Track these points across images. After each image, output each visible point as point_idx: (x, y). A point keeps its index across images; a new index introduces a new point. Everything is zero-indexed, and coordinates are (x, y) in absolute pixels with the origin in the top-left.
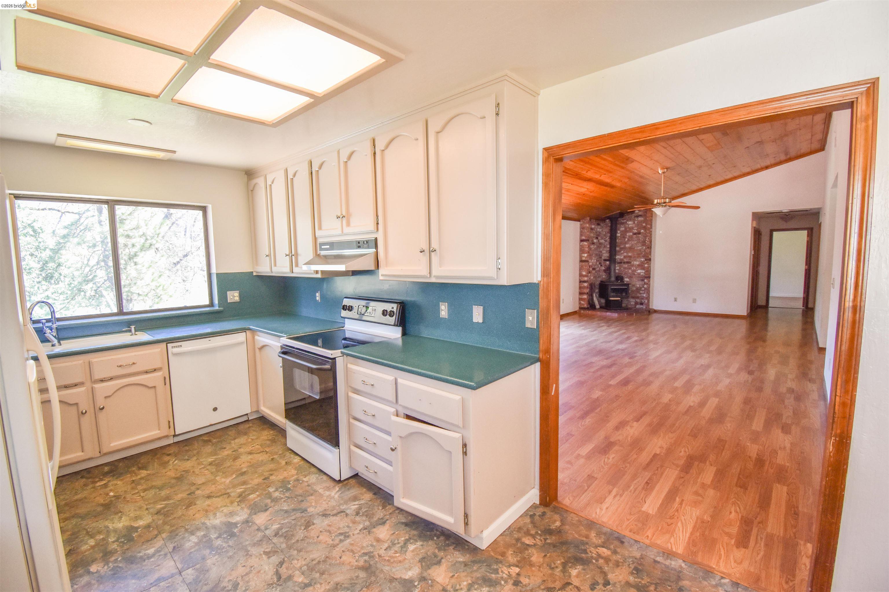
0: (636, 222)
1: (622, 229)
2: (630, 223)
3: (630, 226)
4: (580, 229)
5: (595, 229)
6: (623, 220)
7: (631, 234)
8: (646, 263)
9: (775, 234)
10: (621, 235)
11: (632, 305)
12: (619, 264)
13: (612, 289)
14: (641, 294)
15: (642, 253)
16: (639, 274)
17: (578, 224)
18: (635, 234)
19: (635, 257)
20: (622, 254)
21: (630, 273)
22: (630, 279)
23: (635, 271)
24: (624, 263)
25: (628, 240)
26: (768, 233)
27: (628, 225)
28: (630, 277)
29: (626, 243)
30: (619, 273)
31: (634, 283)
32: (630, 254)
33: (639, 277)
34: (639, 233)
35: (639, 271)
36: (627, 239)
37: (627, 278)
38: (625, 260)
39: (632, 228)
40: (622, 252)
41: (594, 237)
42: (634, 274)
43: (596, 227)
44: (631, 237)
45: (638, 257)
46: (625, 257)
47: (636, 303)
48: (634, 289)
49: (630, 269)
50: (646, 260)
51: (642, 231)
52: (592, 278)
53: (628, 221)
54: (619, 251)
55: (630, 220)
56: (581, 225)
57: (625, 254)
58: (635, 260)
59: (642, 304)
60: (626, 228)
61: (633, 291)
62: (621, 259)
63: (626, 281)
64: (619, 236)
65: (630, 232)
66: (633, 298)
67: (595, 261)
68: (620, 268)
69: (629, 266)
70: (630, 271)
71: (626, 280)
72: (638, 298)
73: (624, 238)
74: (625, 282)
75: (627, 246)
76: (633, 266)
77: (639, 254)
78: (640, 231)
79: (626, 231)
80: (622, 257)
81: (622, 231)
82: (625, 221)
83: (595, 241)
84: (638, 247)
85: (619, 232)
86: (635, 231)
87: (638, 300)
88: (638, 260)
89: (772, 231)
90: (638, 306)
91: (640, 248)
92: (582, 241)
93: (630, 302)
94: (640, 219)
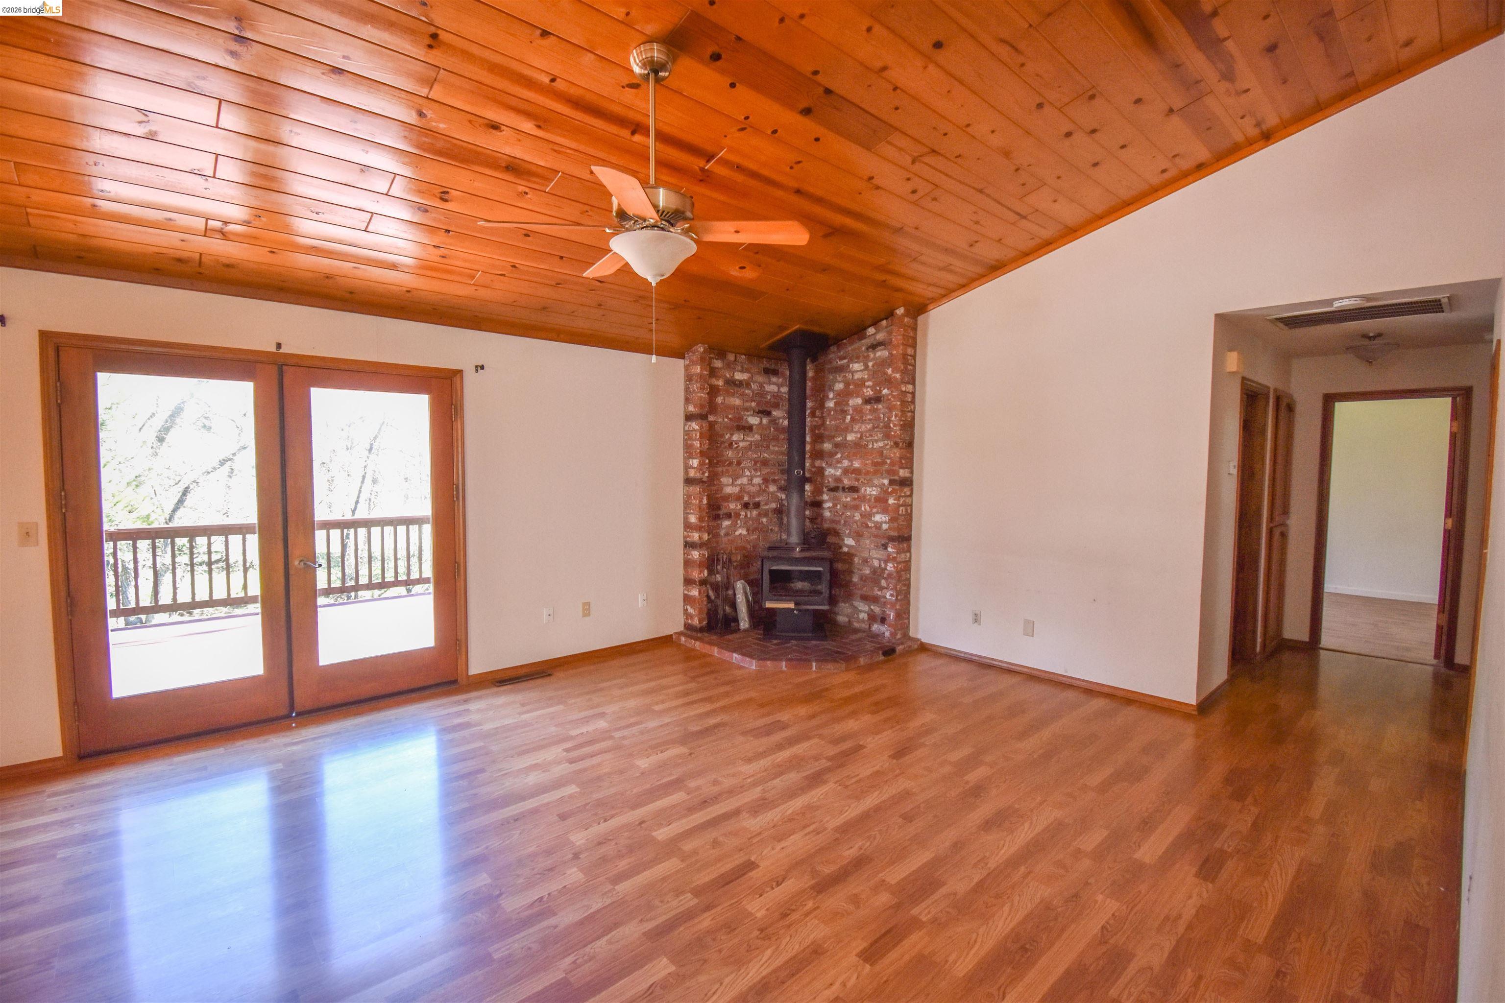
0: (870, 364)
1: (839, 386)
2: (856, 366)
3: (857, 376)
4: (685, 382)
5: (754, 386)
6: (841, 359)
7: (859, 401)
8: (892, 493)
9: (1341, 409)
10: (836, 404)
11: (863, 621)
12: (832, 493)
13: (772, 572)
14: (881, 588)
15: (884, 463)
16: (878, 526)
17: (680, 364)
18: (868, 401)
19: (867, 473)
20: (839, 462)
21: (856, 522)
22: (857, 541)
23: (868, 516)
24: (844, 489)
25: (852, 419)
26: (1319, 405)
27: (853, 373)
28: (858, 536)
29: (847, 430)
30: (833, 521)
31: (865, 555)
32: (856, 464)
33: (876, 536)
34: (878, 399)
35: (878, 518)
36: (849, 417)
37: (849, 536)
38: (846, 482)
39: (861, 383)
40: (839, 456)
41: (747, 409)
42: (867, 526)
43: (760, 379)
44: (858, 410)
45: (876, 473)
46: (846, 471)
47: (872, 618)
48: (867, 571)
49: (856, 508)
50: (891, 482)
51: (885, 392)
52: (742, 531)
53: (851, 360)
54: (832, 454)
55: (856, 358)
56: (687, 368)
57: (846, 463)
58: (870, 483)
59: (883, 620)
60: (847, 384)
61: (863, 579)
62: (838, 480)
63: (848, 546)
64: (829, 410)
65: (857, 397)
66: (865, 598)
67: (757, 481)
68: (835, 505)
69: (854, 499)
70: (857, 517)
71: (849, 541)
72: (875, 600)
73: (844, 412)
74: (845, 549)
75: (850, 437)
76: (863, 499)
77: (875, 464)
78: (880, 391)
79: (845, 395)
80: (838, 473)
81: (839, 394)
82: (845, 361)
83: (754, 420)
84: (876, 441)
85: (831, 395)
86: (869, 392)
87: (877, 609)
88: (876, 482)
89: (1329, 400)
90: (875, 627)
91: (881, 444)
92: (689, 417)
93: (857, 610)
94: (882, 353)
